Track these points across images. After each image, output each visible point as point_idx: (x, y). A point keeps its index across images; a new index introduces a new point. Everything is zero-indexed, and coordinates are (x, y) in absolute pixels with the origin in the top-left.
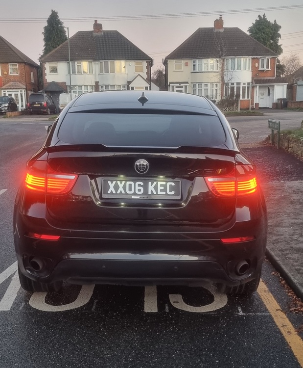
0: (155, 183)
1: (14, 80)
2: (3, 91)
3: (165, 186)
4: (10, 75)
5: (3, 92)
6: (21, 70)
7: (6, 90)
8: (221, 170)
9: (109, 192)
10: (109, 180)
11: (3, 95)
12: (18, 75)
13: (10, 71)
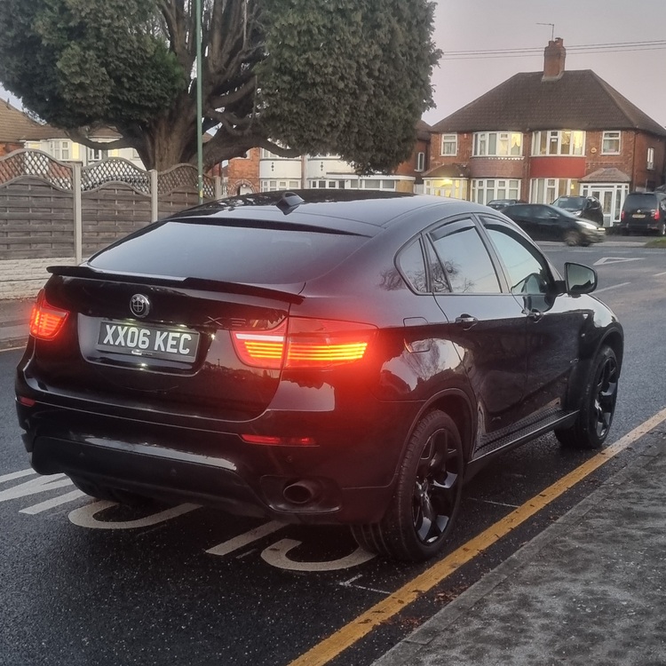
0: (165, 334)
1: (609, 163)
2: (582, 185)
3: (178, 340)
4: (603, 153)
5: (582, 189)
6: (626, 143)
7: (590, 185)
8: (257, 321)
9: (105, 342)
10: (108, 324)
11: (582, 194)
12: (618, 153)
13: (604, 146)
